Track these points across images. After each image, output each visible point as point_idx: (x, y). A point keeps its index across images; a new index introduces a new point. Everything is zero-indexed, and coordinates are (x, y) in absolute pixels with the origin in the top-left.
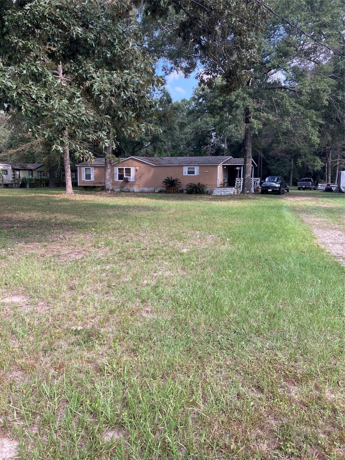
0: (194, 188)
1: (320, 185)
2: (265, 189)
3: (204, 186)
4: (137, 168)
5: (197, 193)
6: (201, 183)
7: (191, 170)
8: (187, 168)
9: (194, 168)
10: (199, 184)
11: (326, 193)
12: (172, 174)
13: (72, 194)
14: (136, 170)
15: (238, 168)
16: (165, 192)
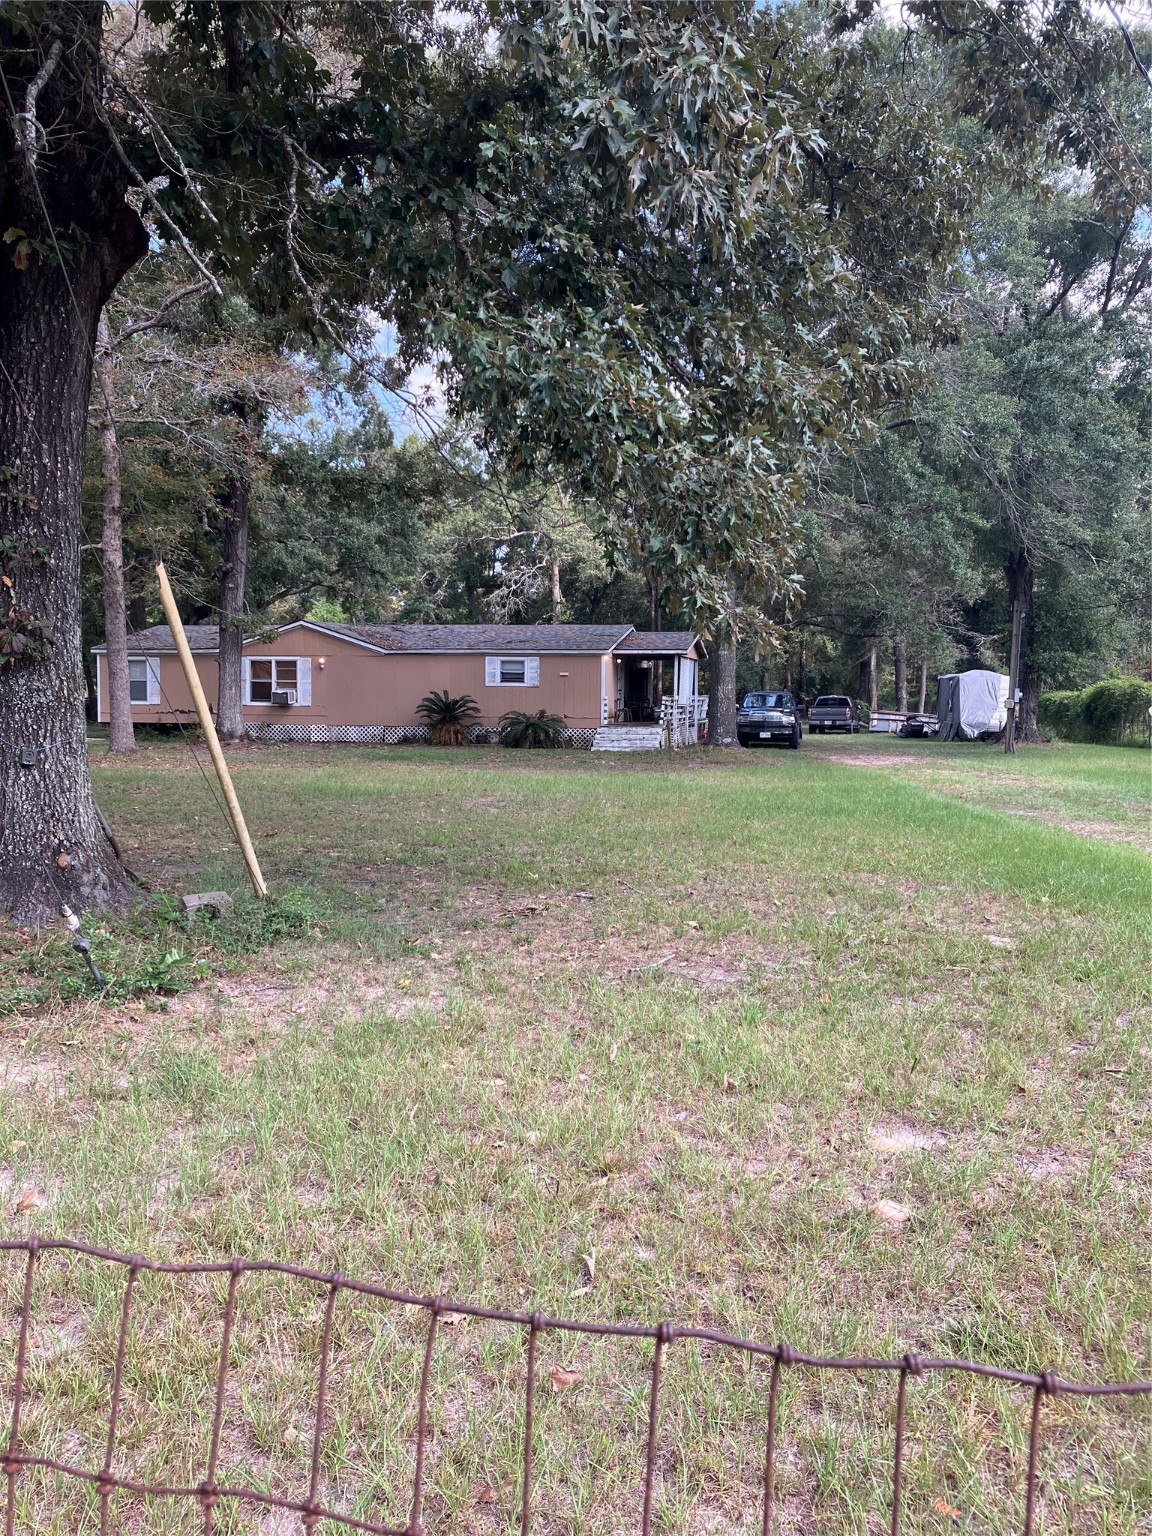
0: (527, 728)
1: (876, 716)
2: (747, 730)
3: (556, 720)
4: (322, 660)
5: (537, 744)
6: (548, 713)
7: (513, 669)
8: (498, 660)
9: (522, 662)
10: (542, 713)
11: (907, 742)
12: (447, 681)
13: (133, 751)
14: (317, 668)
15: (645, 664)
16: (428, 742)
